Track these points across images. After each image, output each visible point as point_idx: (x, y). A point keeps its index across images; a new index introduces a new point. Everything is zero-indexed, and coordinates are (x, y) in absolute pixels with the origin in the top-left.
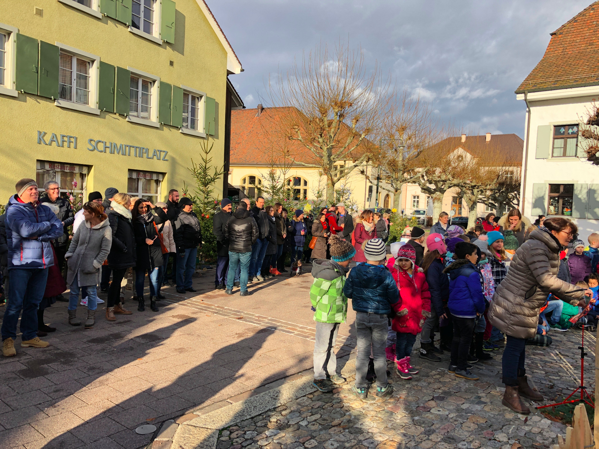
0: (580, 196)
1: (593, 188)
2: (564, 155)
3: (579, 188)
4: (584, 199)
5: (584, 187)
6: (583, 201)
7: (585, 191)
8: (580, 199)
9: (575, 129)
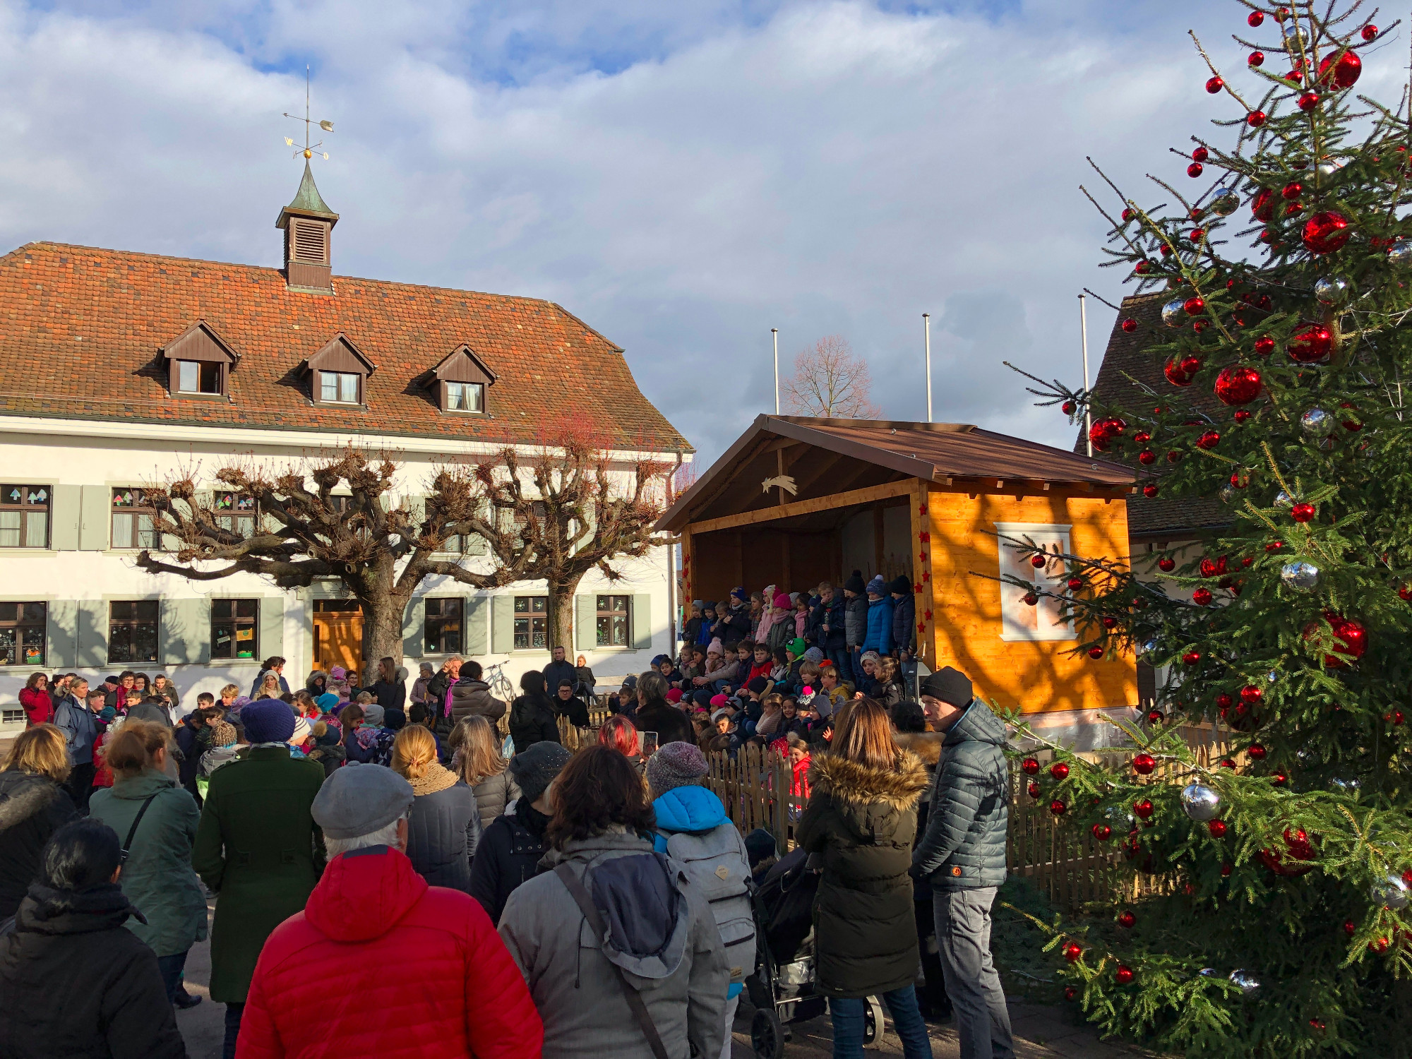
0: (62, 625)
1: (86, 609)
2: (22, 544)
3: (60, 610)
4: (71, 629)
5: (69, 606)
6: (69, 634)
7: (72, 615)
8: (63, 630)
9: (42, 495)
